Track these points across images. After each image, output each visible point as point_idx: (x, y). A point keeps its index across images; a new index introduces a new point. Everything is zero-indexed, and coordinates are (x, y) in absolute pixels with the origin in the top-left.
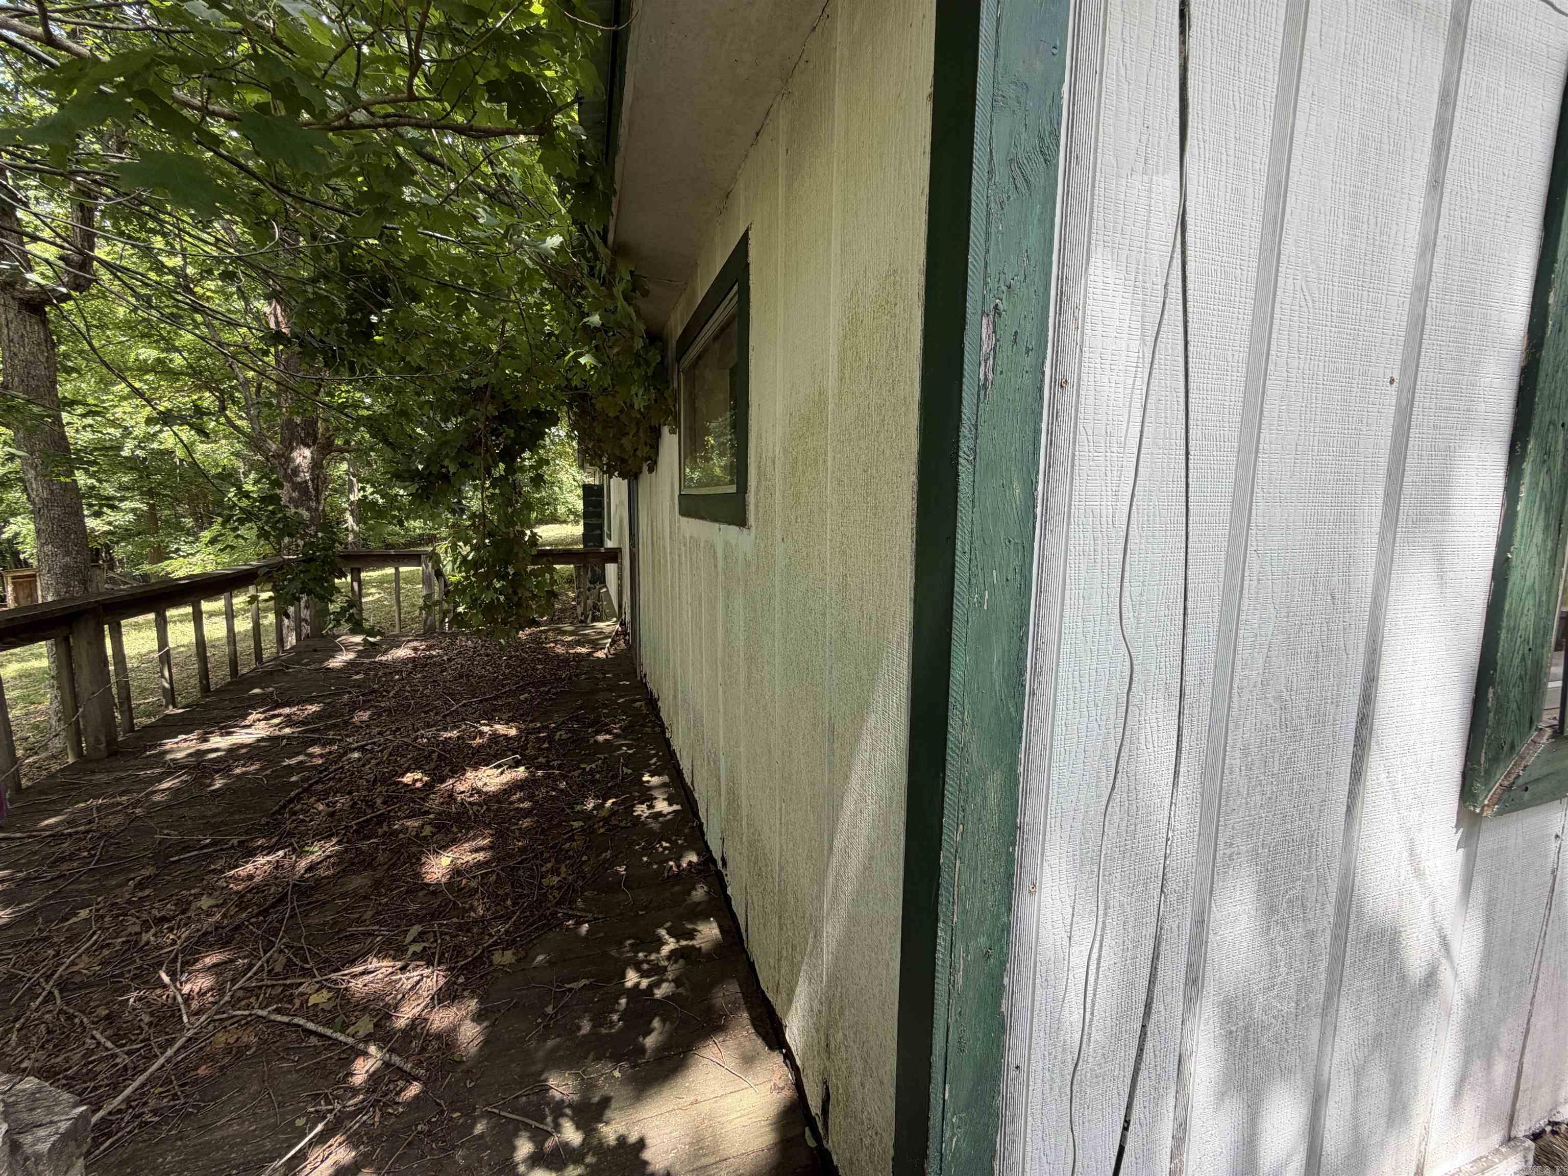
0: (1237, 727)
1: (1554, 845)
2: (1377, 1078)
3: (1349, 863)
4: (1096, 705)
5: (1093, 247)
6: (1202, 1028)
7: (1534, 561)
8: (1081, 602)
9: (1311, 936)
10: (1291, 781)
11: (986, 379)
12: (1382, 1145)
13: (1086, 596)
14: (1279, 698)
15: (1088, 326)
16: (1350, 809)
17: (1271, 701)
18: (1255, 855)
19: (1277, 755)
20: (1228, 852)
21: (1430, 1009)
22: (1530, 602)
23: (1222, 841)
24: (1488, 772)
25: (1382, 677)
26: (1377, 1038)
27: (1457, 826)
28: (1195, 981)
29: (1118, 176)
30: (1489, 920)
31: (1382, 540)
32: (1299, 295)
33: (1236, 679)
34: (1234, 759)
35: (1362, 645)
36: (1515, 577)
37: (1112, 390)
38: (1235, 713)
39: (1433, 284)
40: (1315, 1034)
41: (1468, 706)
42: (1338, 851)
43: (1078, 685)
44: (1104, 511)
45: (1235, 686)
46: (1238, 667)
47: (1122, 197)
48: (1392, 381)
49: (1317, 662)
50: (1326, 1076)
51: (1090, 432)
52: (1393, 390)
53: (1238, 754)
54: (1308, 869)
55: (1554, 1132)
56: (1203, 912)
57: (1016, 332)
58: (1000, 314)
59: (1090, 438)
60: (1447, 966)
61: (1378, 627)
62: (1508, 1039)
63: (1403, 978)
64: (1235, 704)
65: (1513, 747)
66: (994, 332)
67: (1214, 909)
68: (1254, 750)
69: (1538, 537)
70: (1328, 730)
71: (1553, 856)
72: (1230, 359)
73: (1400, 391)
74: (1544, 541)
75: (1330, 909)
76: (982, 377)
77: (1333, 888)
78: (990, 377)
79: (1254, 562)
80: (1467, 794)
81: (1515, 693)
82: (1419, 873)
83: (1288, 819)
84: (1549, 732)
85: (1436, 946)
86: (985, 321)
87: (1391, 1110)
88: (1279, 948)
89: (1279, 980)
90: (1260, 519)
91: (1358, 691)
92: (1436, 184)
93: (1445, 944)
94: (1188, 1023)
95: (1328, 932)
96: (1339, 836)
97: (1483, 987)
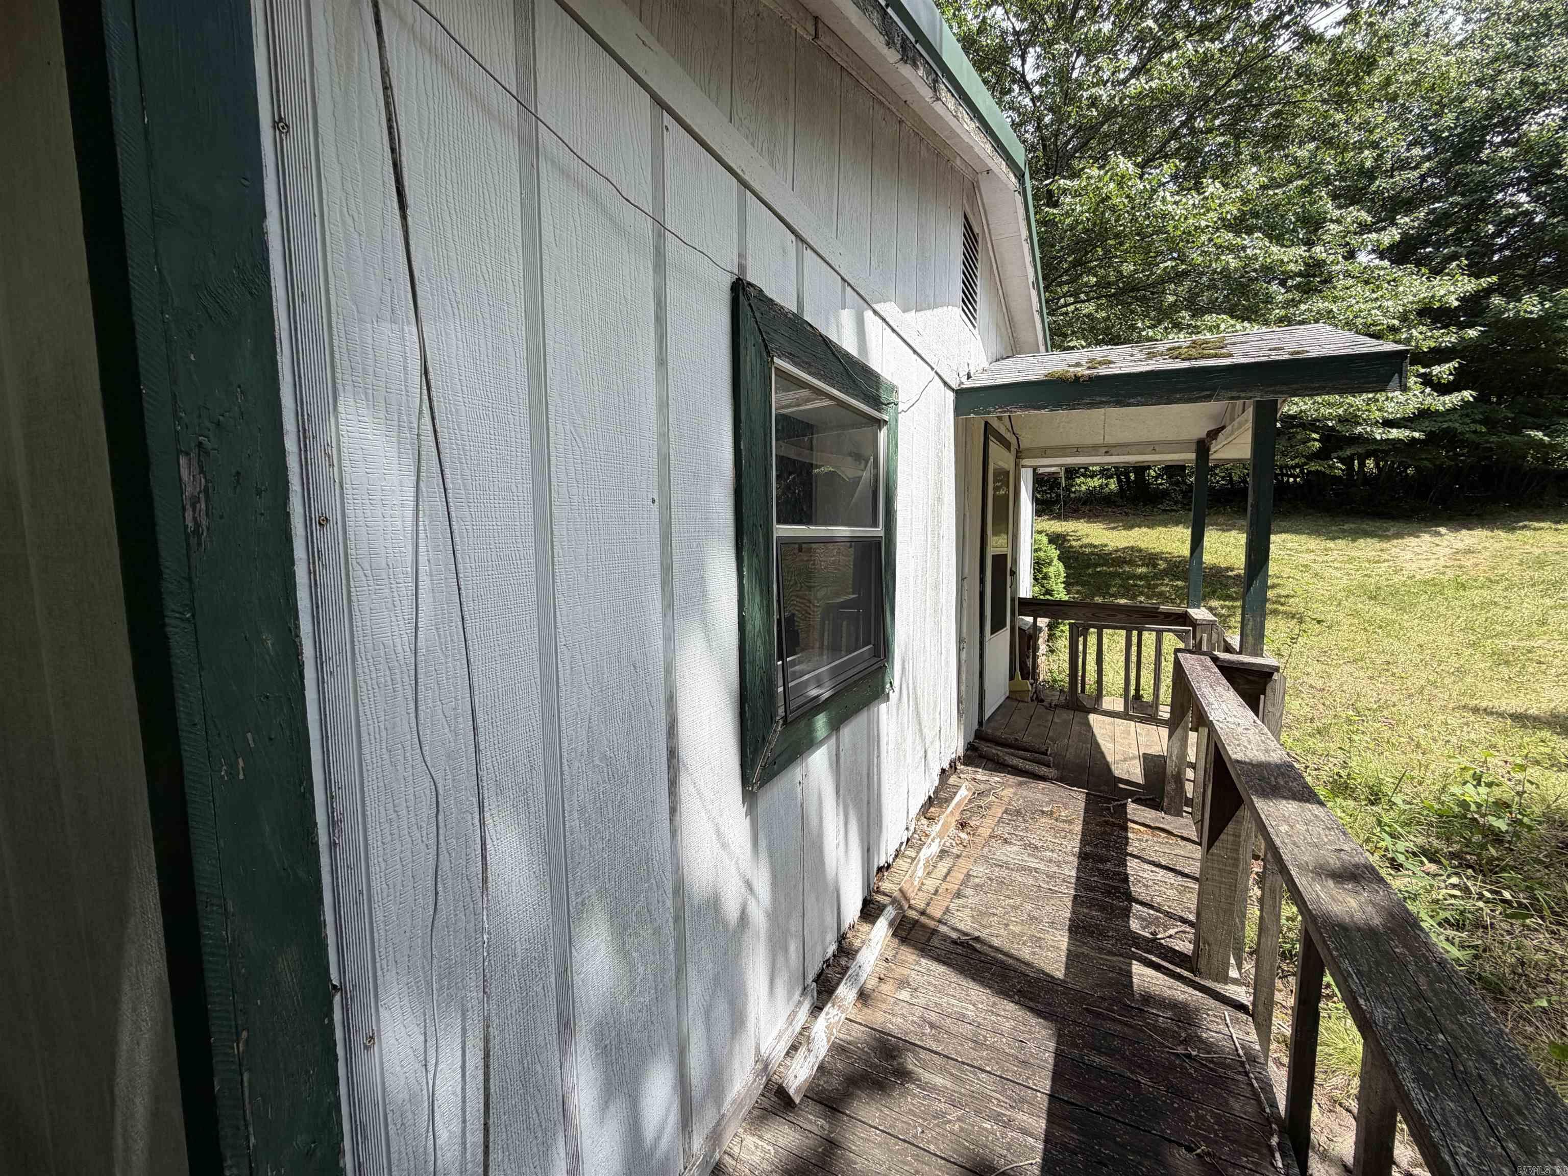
0: (572, 793)
1: (799, 789)
2: (721, 1007)
3: (677, 864)
4: (420, 828)
5: (339, 387)
6: (579, 1059)
7: (758, 615)
8: (384, 734)
9: (657, 931)
10: (625, 818)
11: (197, 525)
12: (731, 1052)
13: (389, 726)
14: (604, 757)
15: (346, 463)
16: (672, 821)
17: (597, 762)
18: (602, 892)
19: (609, 803)
20: (579, 900)
21: (748, 937)
22: (759, 643)
23: (572, 893)
24: (752, 760)
25: (680, 717)
26: (716, 979)
27: (744, 802)
28: (567, 1025)
29: (361, 320)
30: (771, 856)
31: (664, 615)
32: (569, 436)
33: (565, 754)
34: (574, 821)
35: (662, 697)
36: (749, 627)
37: (388, 524)
38: (567, 783)
39: (671, 433)
40: (672, 1003)
41: (737, 719)
42: (668, 855)
43: (394, 816)
44: (398, 641)
45: (564, 761)
46: (565, 744)
47: (370, 341)
48: (654, 501)
49: (630, 720)
50: (685, 1030)
51: (366, 566)
52: (655, 507)
53: (576, 815)
54: (648, 881)
55: (828, 966)
56: (566, 962)
57: (238, 473)
58: (207, 453)
59: (369, 572)
60: (753, 900)
61: (671, 681)
62: (794, 925)
63: (726, 925)
64: (567, 777)
65: (764, 739)
66: (202, 471)
67: (574, 953)
68: (589, 807)
69: (758, 599)
70: (647, 768)
71: (800, 795)
72: (515, 490)
73: (660, 507)
74: (761, 601)
75: (669, 903)
76: (190, 524)
77: (669, 886)
78: (204, 522)
79: (565, 655)
80: (745, 780)
81: (760, 703)
82: (724, 846)
83: (627, 850)
84: (781, 722)
85: (743, 890)
86: (183, 461)
87: (733, 1022)
88: (634, 954)
89: (638, 980)
90: (565, 619)
91: (664, 732)
92: (662, 362)
93: (749, 886)
94: (567, 1065)
95: (671, 920)
96: (668, 844)
97: (775, 900)
